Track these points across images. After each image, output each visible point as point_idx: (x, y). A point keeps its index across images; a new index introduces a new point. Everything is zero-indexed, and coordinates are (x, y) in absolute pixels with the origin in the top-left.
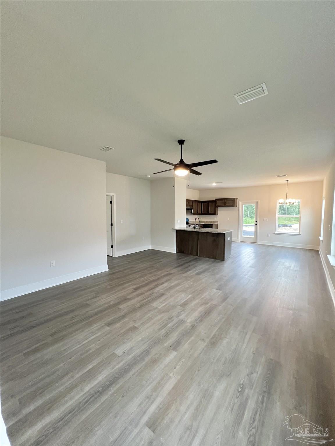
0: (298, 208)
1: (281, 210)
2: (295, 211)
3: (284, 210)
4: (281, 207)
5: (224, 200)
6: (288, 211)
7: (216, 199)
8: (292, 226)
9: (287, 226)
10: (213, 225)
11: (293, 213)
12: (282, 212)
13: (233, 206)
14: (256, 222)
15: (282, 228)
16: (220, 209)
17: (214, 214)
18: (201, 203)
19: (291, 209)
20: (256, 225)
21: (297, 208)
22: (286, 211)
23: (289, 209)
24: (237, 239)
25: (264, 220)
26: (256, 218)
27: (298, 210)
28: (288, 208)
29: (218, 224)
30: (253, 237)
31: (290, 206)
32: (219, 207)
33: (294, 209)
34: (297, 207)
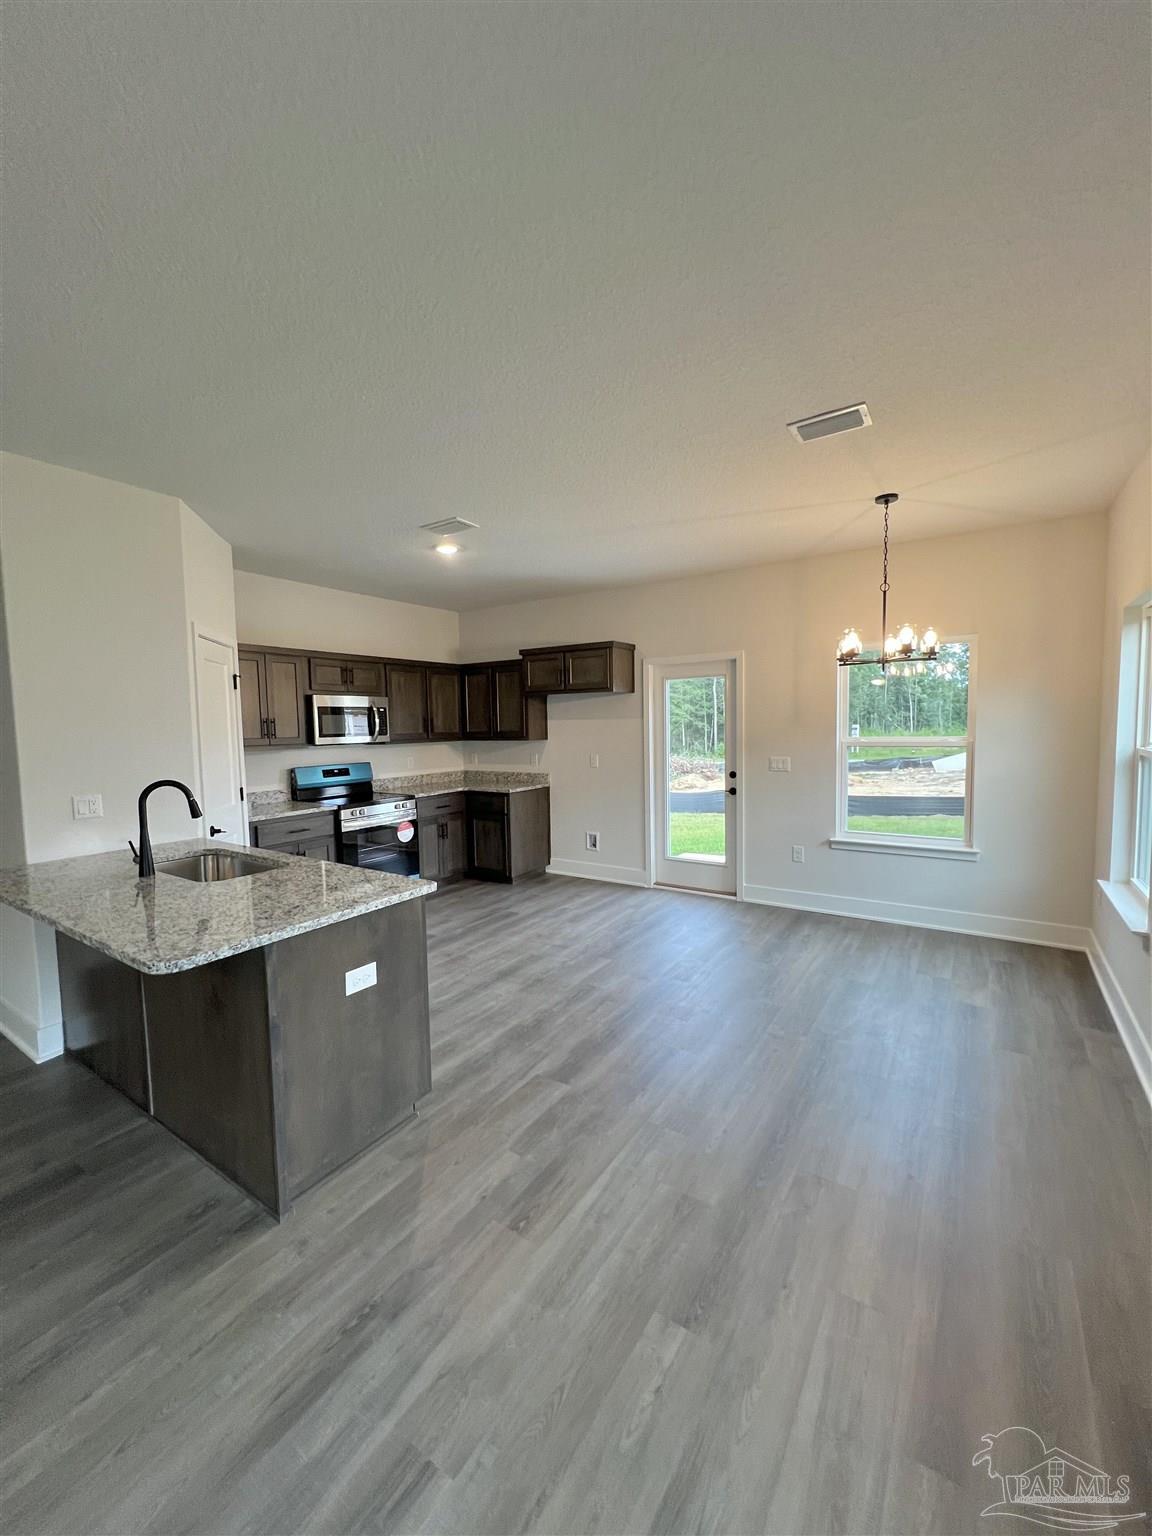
0: (953, 702)
1: (899, 709)
2: (943, 711)
3: (907, 709)
4: (897, 698)
5: (562, 655)
6: (920, 710)
7: (521, 652)
8: (934, 763)
9: (916, 765)
10: (507, 795)
11: (937, 716)
12: (903, 713)
13: (603, 687)
14: (733, 775)
15: (901, 772)
16: (556, 705)
17: (520, 734)
18: (456, 678)
19: (931, 705)
20: (733, 791)
21: (948, 700)
22: (914, 709)
23: (925, 704)
24: (639, 870)
25: (774, 765)
26: (732, 755)
27: (952, 705)
28: (920, 701)
29: (548, 789)
30: (721, 859)
31: (928, 695)
32: (550, 698)
33: (941, 702)
34: (949, 697)
